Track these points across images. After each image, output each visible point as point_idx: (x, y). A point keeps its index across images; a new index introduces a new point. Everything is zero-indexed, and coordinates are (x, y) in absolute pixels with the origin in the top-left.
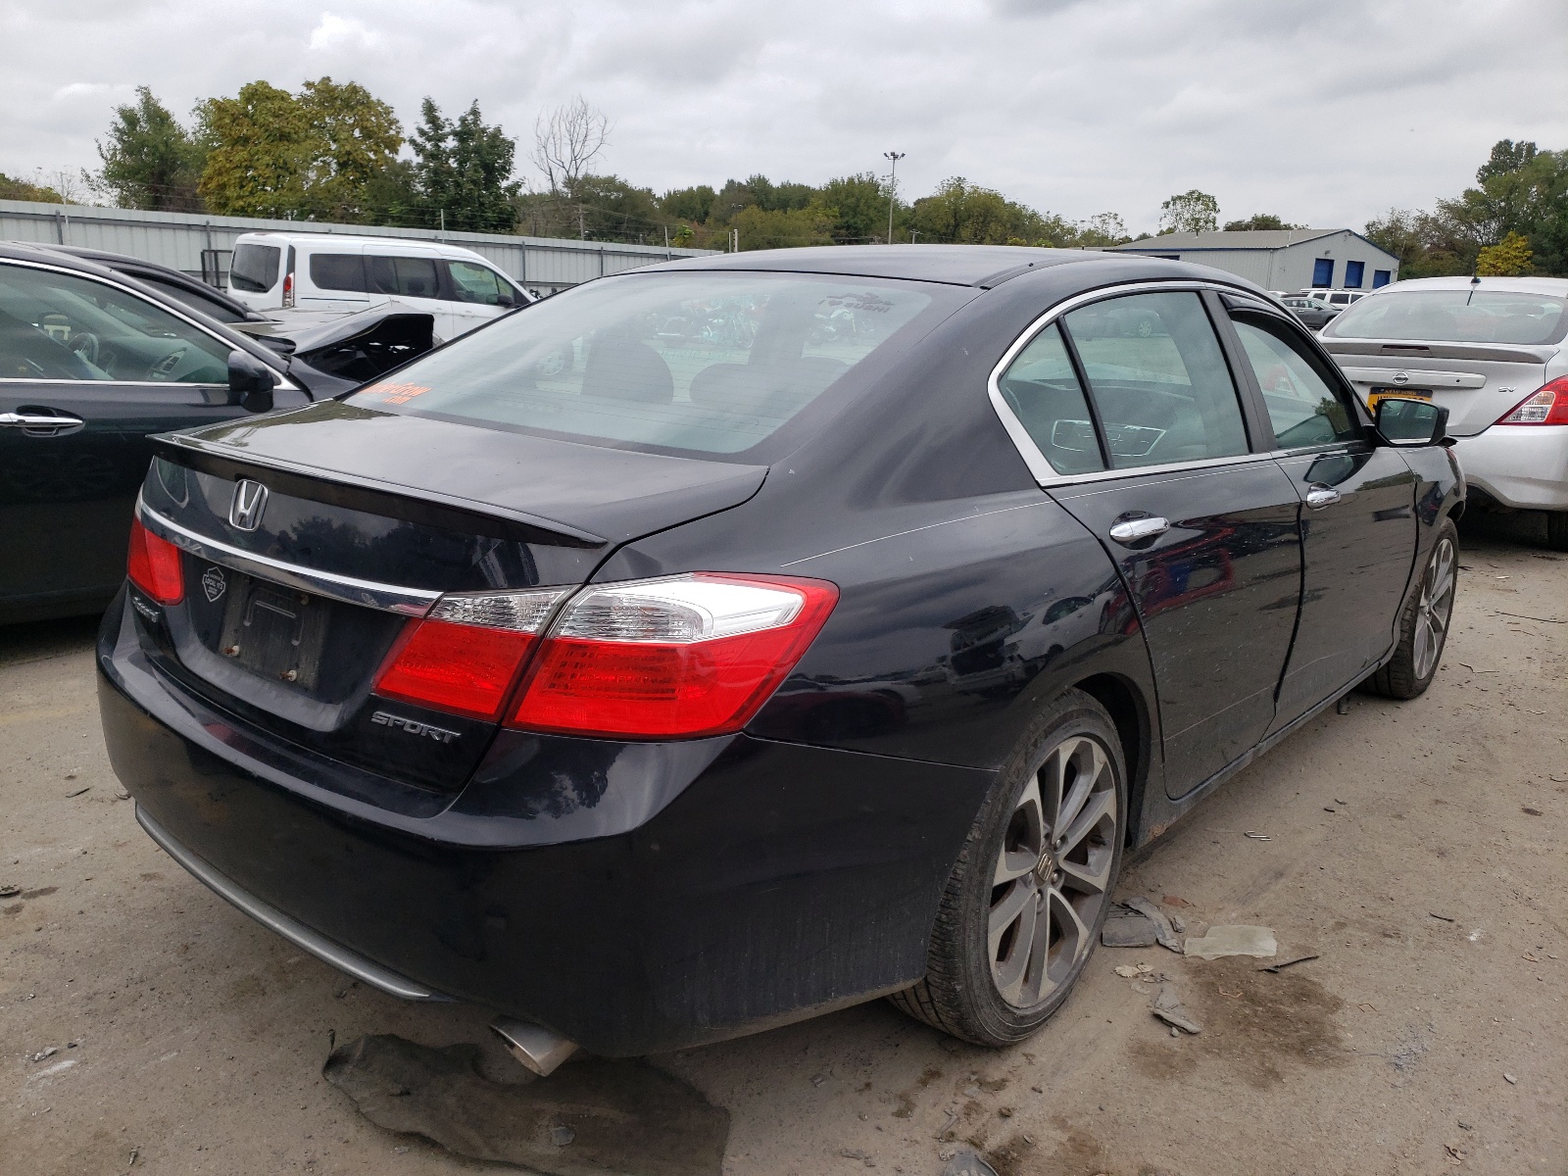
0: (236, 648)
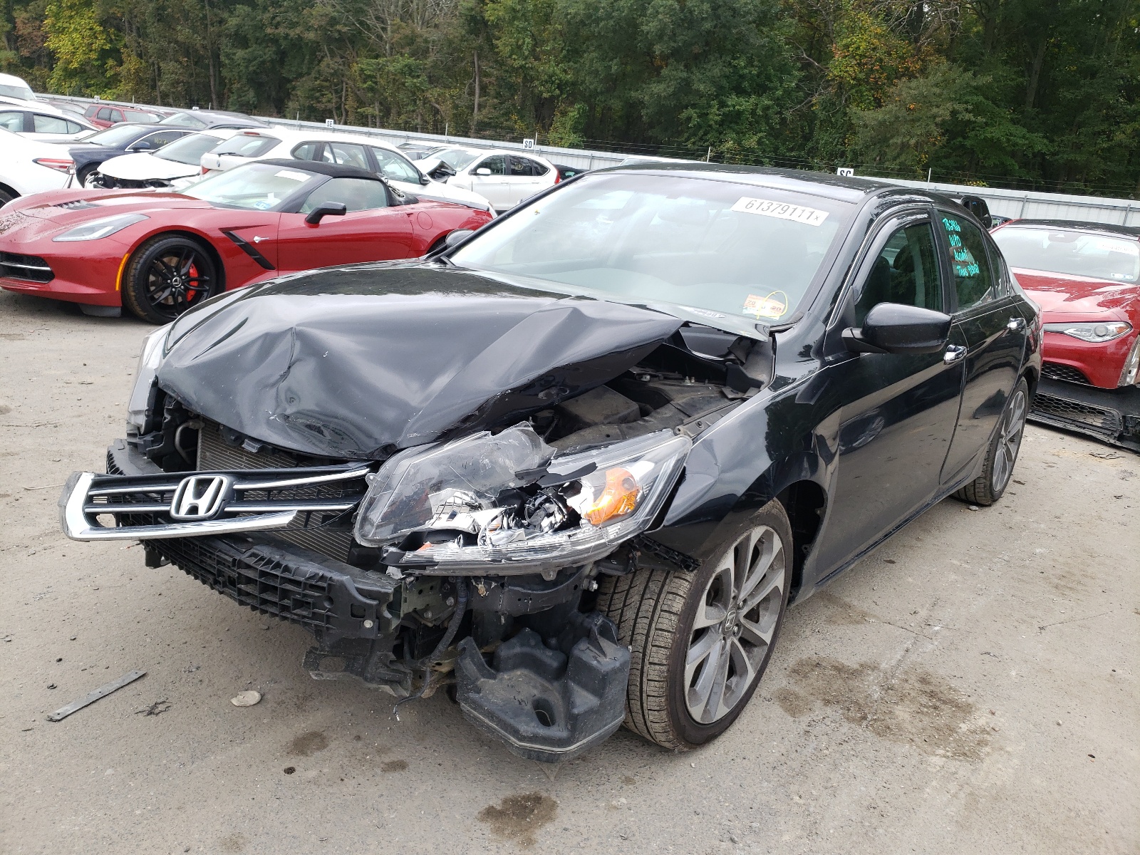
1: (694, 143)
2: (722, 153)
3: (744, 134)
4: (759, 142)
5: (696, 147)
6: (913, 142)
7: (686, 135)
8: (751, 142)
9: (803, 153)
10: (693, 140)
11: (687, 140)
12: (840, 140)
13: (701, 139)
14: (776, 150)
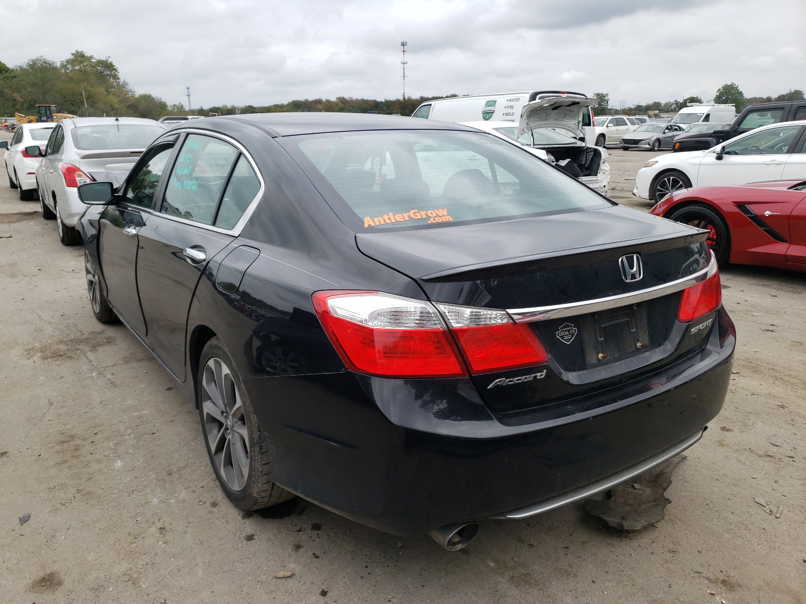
0: (601, 355)
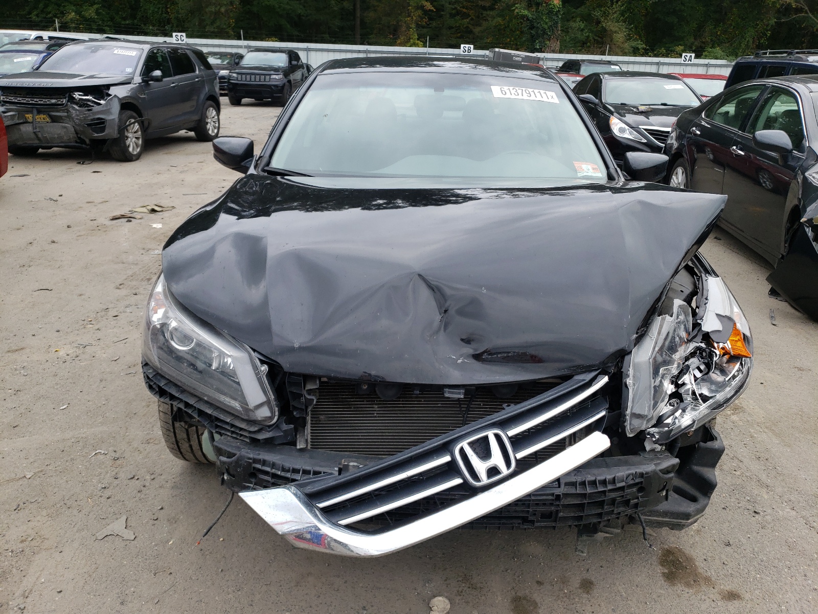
1: (37, 15)
2: (66, 23)
3: (81, 6)
4: (97, 13)
5: (40, 19)
6: (223, 10)
7: (27, 8)
8: (90, 12)
9: (136, 21)
10: (35, 13)
11: (30, 13)
12: (164, 10)
13: (42, 11)
14: (112, 19)
